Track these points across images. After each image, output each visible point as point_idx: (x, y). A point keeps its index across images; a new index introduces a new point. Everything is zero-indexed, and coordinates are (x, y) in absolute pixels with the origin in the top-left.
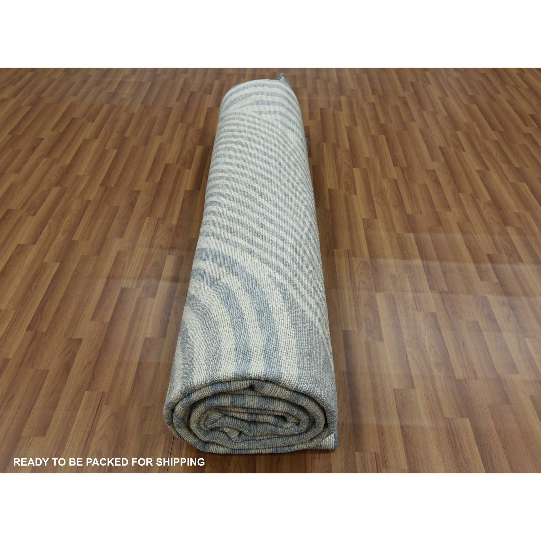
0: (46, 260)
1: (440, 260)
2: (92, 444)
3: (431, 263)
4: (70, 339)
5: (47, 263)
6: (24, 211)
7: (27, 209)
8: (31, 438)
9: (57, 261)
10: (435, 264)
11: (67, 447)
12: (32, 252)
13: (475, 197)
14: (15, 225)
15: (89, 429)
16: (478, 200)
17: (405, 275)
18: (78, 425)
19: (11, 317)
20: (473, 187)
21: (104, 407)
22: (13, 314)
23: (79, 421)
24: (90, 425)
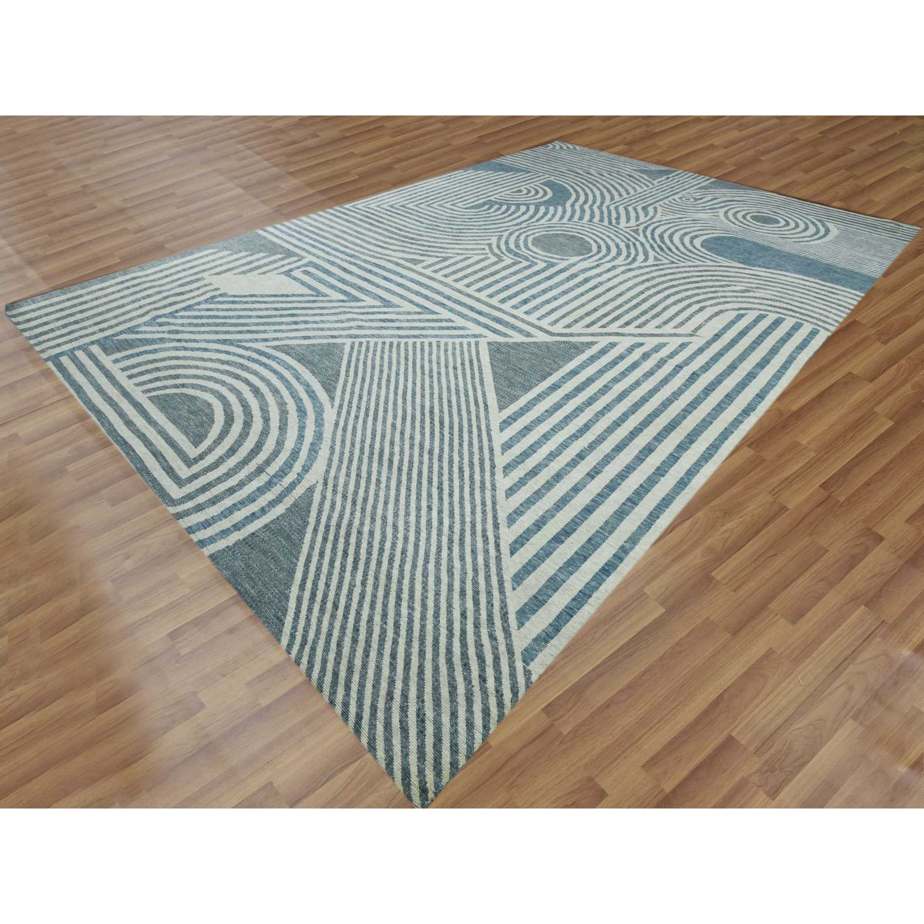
0: (877, 409)
2: (846, 672)
4: (869, 529)
5: (878, 414)
6: (872, 331)
7: (878, 331)
8: (778, 617)
9: (891, 418)
11: (814, 655)
12: (864, 391)
14: (856, 346)
15: (848, 653)
18: (837, 638)
19: (808, 459)
21: (878, 639)
22: (811, 457)
23: (841, 635)
24: (853, 648)
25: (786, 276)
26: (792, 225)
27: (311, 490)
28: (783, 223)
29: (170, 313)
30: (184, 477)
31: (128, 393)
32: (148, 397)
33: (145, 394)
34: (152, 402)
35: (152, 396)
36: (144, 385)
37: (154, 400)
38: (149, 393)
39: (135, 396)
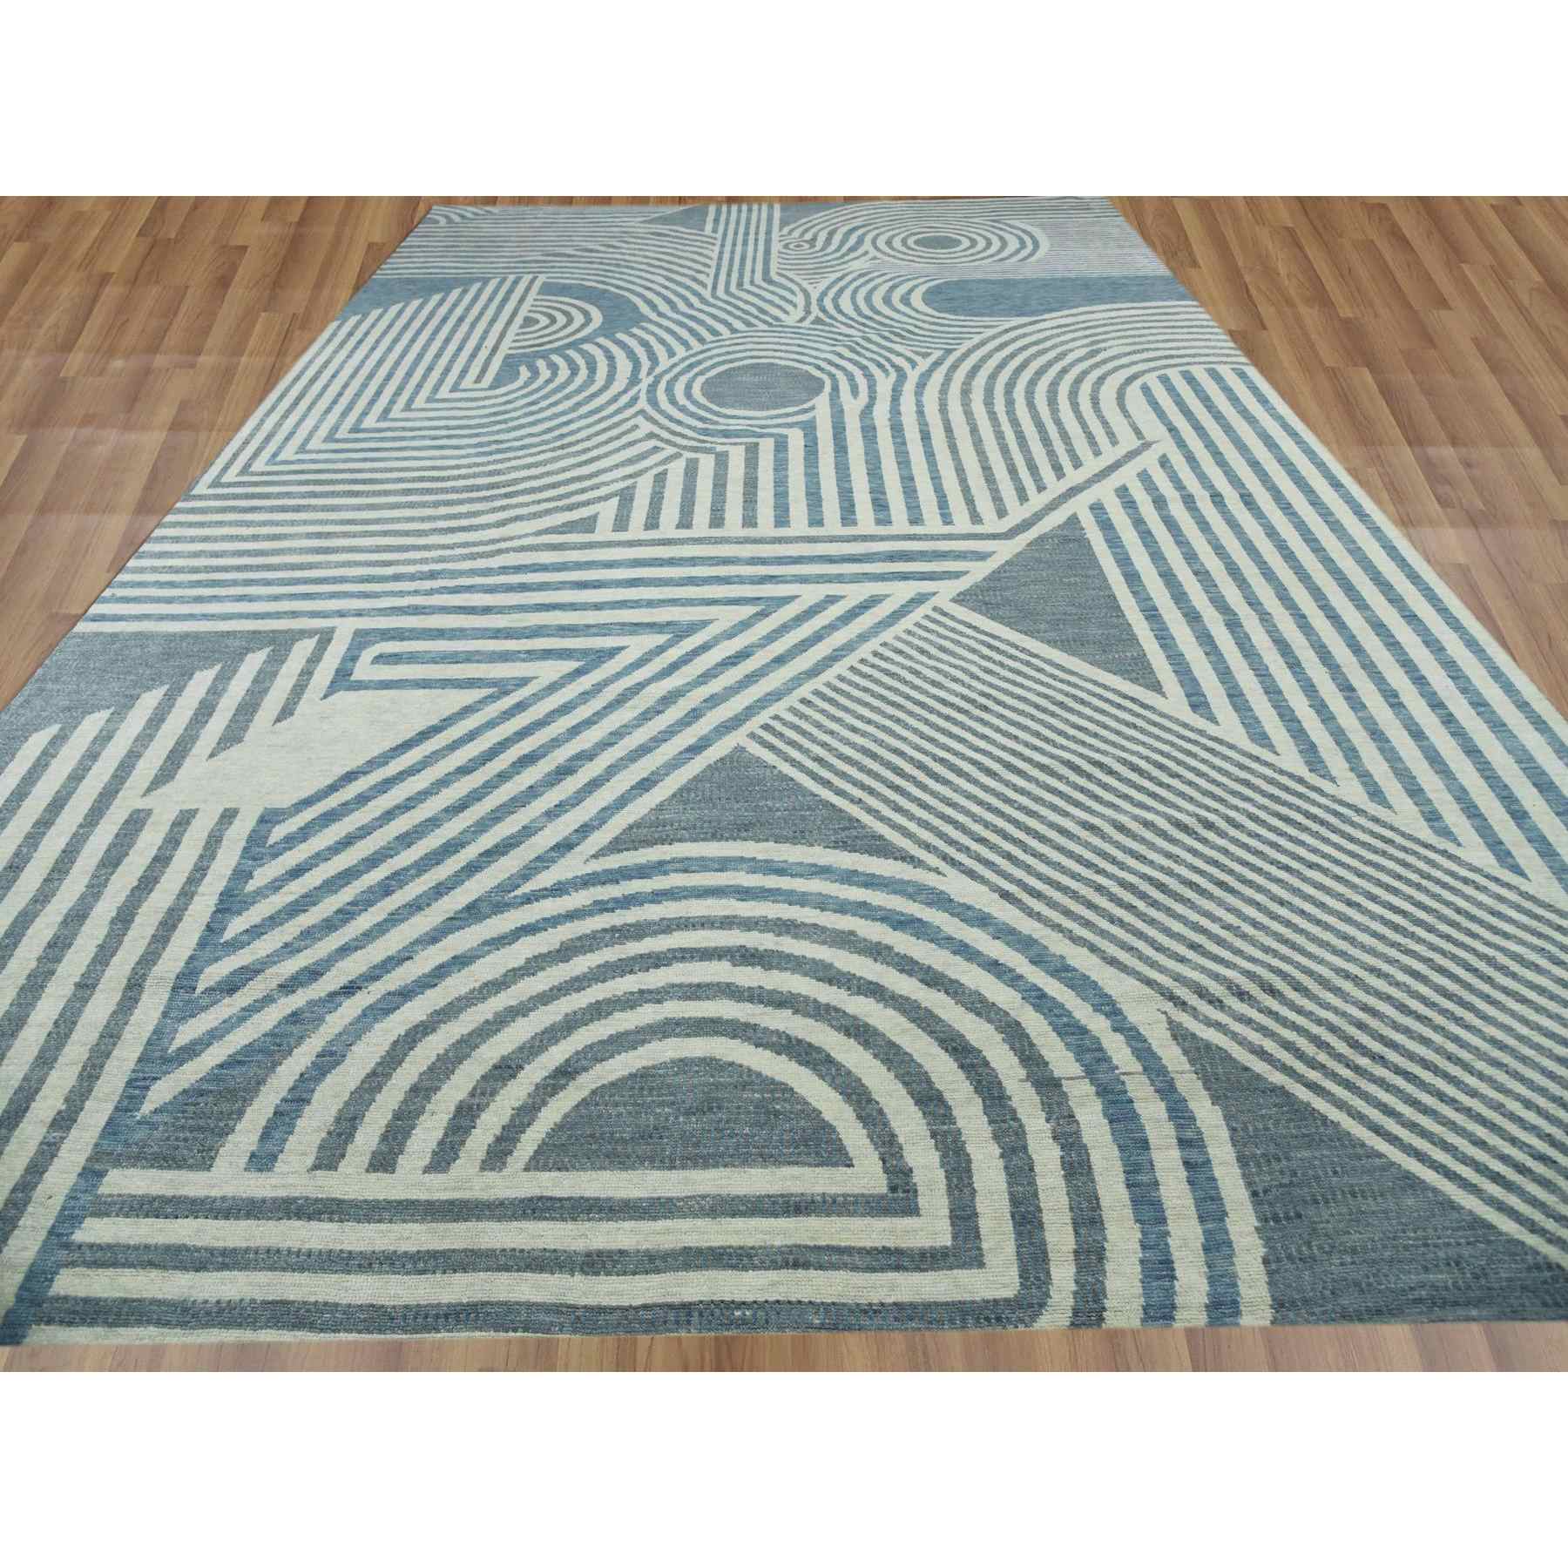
1: (1454, 441)
3: (1431, 451)
10: (1446, 453)
13: (1502, 275)
16: (1511, 282)
17: (1369, 470)
20: (1490, 248)
25: (1093, 312)
26: (981, 244)
27: (1178, 1034)
28: (966, 243)
29: (202, 944)
30: (949, 1244)
31: (451, 1203)
32: (527, 1169)
33: (501, 1170)
34: (559, 1169)
35: (533, 1158)
36: (456, 1154)
37: (554, 1164)
38: (509, 1159)
39: (484, 1196)
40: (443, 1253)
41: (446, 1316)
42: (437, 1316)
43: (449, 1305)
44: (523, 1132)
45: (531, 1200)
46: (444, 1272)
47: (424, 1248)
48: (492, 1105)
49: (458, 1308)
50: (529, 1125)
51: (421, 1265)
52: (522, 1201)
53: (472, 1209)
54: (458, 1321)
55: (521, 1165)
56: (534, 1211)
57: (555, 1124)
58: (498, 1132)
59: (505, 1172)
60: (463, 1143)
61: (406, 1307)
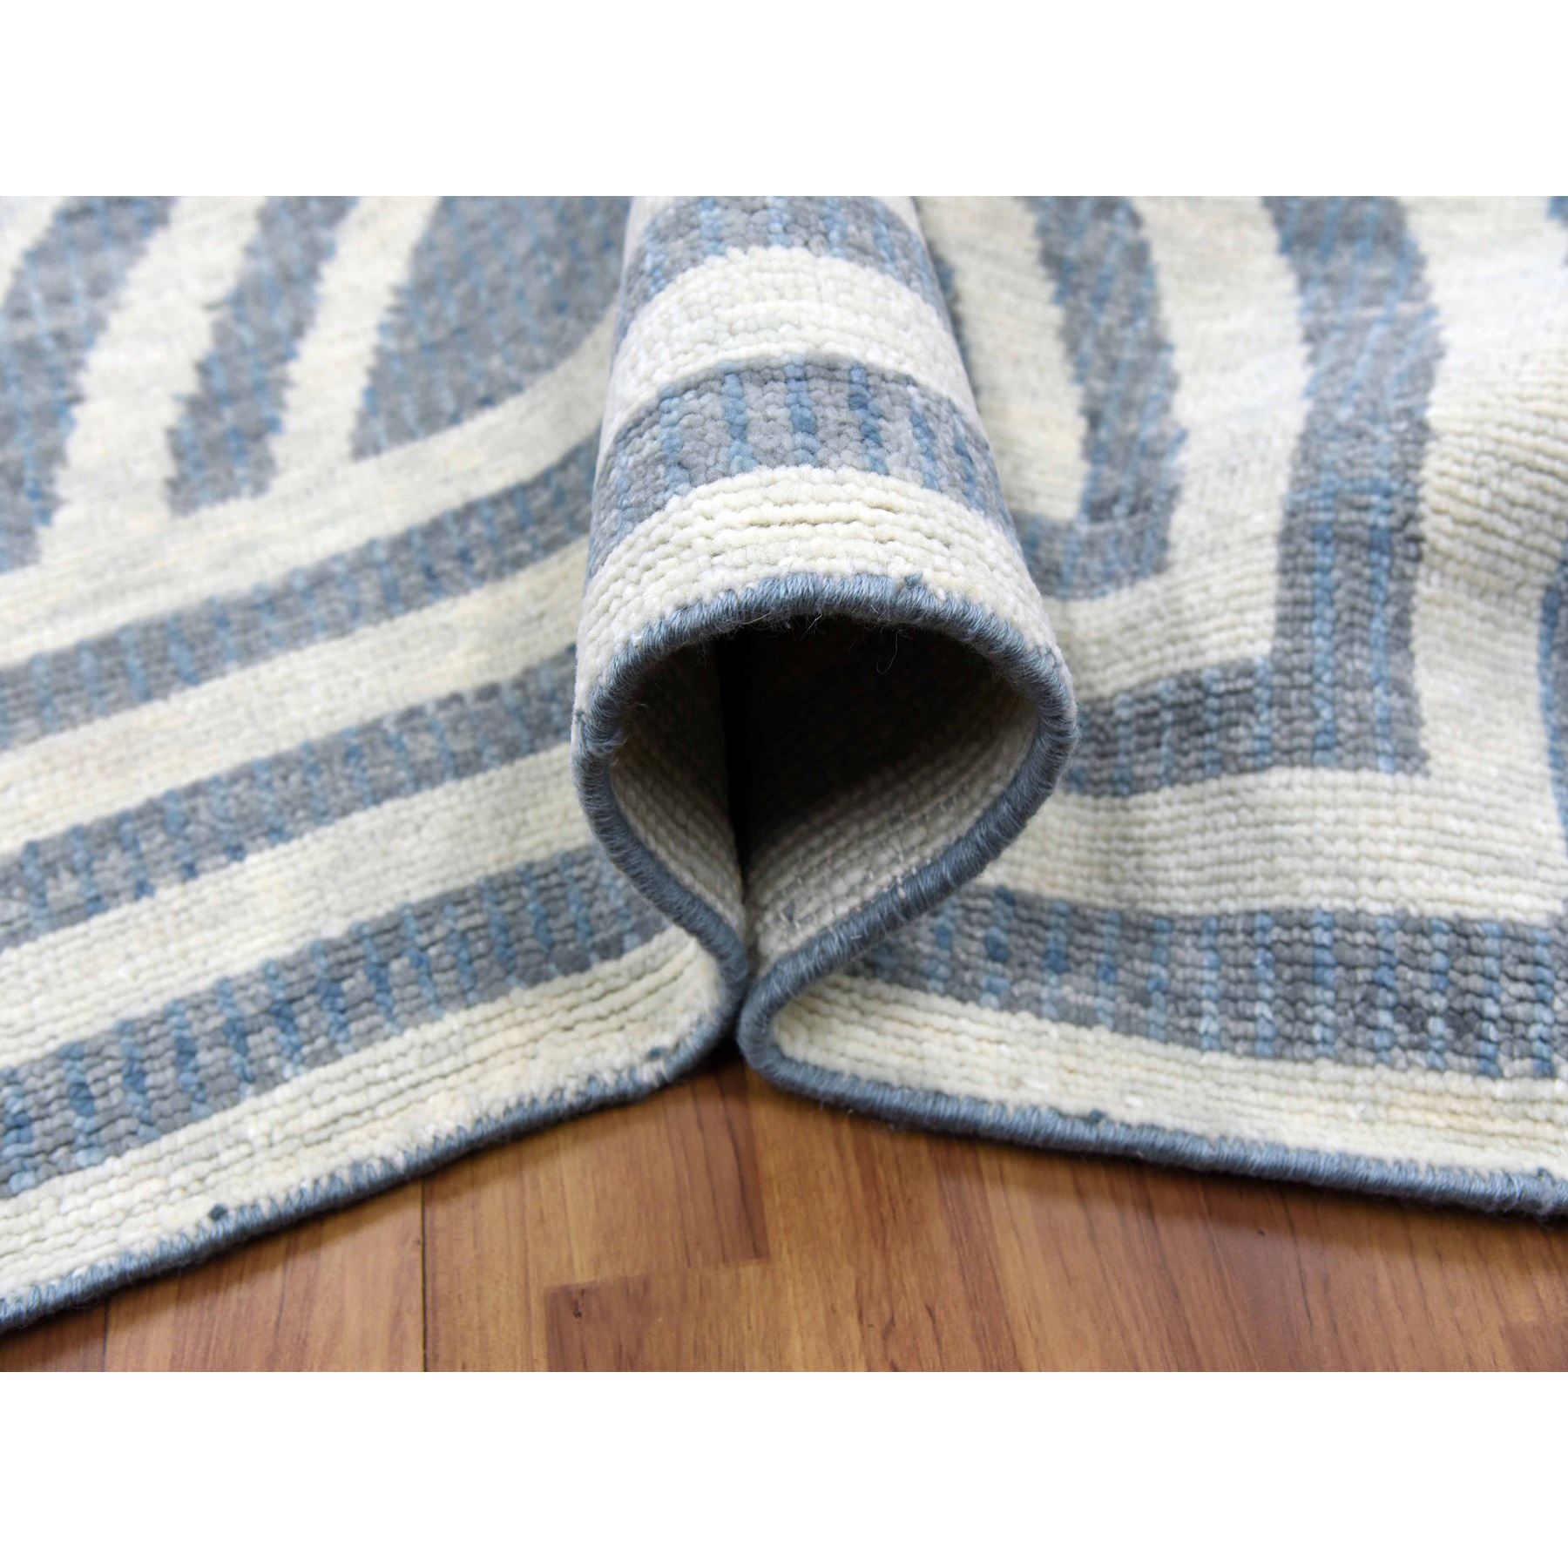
31: (107, 646)
32: (363, 448)
33: (260, 488)
34: (488, 402)
35: (366, 416)
36: (36, 494)
37: (461, 393)
38: (278, 446)
39: (238, 581)
40: (152, 813)
41: (281, 1013)
42: (237, 1033)
43: (270, 972)
44: (287, 356)
45: (435, 529)
46: (190, 871)
47: (54, 825)
48: (116, 322)
49: (318, 966)
50: (298, 330)
51: (67, 888)
52: (403, 542)
53: (206, 639)
54: (348, 1013)
55: (338, 442)
56: (464, 557)
57: (397, 291)
58: (189, 383)
59: (280, 485)
60: (54, 456)
61: (70, 1054)
